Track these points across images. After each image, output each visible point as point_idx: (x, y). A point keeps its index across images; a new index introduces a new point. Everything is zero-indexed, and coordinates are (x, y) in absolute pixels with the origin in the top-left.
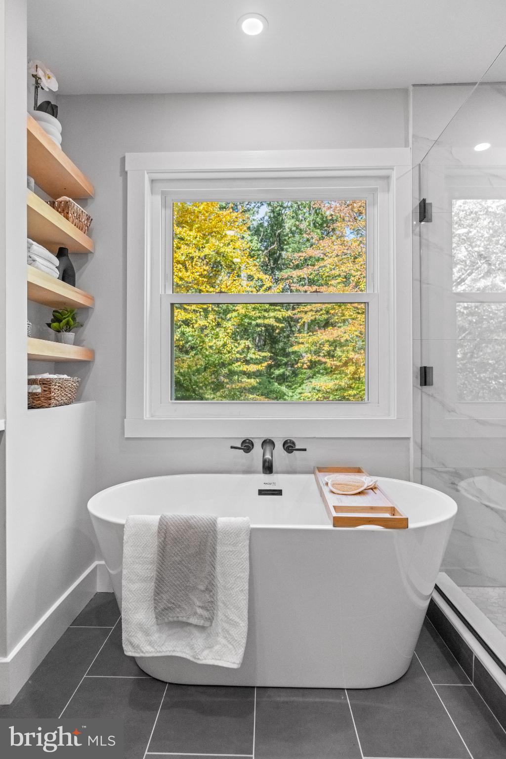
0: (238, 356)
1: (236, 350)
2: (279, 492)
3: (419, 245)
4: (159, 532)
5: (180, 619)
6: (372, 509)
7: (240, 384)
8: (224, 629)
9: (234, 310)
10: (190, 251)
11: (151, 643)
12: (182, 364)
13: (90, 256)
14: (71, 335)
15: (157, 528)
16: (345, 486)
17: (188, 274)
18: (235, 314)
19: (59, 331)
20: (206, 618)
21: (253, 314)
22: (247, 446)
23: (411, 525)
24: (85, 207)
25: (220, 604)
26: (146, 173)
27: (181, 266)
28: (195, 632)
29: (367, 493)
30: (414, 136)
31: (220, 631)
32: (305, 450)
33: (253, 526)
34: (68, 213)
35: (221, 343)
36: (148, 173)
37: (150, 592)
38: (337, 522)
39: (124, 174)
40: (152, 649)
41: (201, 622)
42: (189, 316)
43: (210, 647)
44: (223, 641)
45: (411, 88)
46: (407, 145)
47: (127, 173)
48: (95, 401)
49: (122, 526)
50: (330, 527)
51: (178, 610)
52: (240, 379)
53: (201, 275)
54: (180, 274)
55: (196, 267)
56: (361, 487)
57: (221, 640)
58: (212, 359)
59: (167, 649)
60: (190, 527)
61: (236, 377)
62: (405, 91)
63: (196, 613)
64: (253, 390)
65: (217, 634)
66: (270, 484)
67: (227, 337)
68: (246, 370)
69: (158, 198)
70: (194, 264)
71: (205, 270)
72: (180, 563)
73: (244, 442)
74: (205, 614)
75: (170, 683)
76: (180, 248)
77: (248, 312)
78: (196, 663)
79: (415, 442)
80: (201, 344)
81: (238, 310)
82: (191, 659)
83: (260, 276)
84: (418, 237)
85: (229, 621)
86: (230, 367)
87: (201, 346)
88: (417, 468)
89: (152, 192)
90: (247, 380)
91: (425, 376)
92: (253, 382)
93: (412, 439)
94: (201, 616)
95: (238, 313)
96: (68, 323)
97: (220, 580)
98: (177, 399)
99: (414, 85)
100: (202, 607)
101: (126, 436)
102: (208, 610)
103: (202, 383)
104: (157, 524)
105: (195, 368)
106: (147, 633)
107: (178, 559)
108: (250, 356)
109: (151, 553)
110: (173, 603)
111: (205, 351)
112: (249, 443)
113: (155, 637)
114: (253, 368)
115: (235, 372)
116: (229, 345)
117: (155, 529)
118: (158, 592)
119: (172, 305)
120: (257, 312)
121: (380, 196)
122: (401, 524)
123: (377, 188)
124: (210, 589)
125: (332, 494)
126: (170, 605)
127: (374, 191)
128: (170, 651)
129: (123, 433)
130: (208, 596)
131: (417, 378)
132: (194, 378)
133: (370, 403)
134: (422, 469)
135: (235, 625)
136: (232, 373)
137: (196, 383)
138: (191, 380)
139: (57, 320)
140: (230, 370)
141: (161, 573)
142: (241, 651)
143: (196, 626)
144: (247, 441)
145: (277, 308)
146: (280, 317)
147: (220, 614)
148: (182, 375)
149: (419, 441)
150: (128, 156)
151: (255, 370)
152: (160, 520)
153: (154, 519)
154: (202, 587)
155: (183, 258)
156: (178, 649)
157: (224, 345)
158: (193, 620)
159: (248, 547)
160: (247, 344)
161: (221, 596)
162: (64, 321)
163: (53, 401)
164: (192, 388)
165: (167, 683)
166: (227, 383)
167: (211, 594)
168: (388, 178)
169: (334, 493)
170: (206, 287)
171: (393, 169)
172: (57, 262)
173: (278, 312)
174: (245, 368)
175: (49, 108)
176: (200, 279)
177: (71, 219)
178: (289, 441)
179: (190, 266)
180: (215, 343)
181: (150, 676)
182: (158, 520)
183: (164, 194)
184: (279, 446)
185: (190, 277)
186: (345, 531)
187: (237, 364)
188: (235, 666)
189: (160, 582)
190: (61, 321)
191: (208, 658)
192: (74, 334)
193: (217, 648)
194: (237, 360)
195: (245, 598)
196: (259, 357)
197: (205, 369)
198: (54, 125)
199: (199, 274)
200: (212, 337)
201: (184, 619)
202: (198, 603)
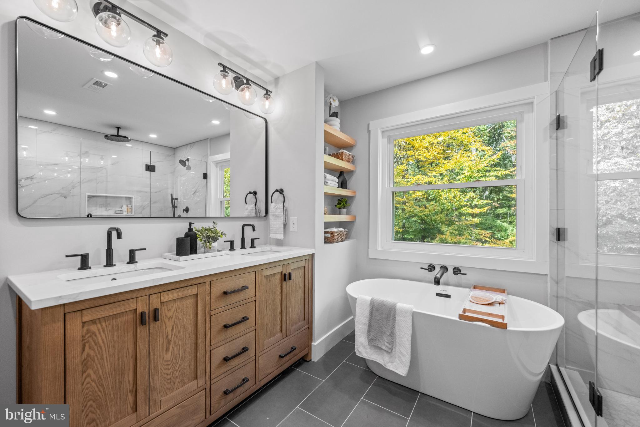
0: (465, 203)
1: (464, 199)
2: (448, 296)
3: (555, 146)
4: (370, 305)
5: (378, 345)
6: (489, 315)
7: (466, 222)
8: (399, 356)
9: (462, 174)
10: (431, 140)
11: (366, 353)
12: (425, 210)
13: (354, 172)
14: (344, 210)
15: (369, 302)
16: (479, 299)
17: (430, 153)
18: (463, 176)
19: (340, 209)
20: (389, 348)
21: (477, 175)
22: (431, 268)
23: (509, 328)
24: (351, 152)
25: (397, 344)
26: (379, 129)
27: (425, 150)
28: (385, 353)
29: (494, 305)
30: (551, 73)
31: (397, 356)
32: (466, 274)
33: (415, 310)
34: (343, 157)
35: (453, 195)
36: (380, 129)
37: (366, 331)
38: (461, 317)
39: (369, 131)
40: (367, 356)
41: (387, 349)
42: (430, 180)
43: (392, 362)
44: (398, 362)
45: (550, 41)
46: (546, 79)
47: (370, 131)
48: (356, 240)
49: (356, 299)
50: (457, 319)
51: (378, 341)
52: (466, 218)
53: (439, 153)
54: (425, 155)
55: (435, 149)
56: (490, 301)
57: (397, 360)
58: (446, 206)
59: (373, 358)
60: (384, 305)
61: (464, 217)
62: (545, 44)
63: (385, 345)
64: (476, 226)
65: (396, 357)
66: (444, 291)
67: (457, 191)
68: (471, 212)
69: (386, 140)
70: (434, 147)
71: (441, 150)
72: (379, 320)
73: (429, 266)
74: (389, 346)
75: (379, 376)
76: (424, 139)
77: (472, 174)
78: (385, 368)
79: (552, 278)
80: (438, 197)
81: (464, 174)
82: (383, 365)
83: (483, 148)
84: (555, 141)
85: (401, 353)
86: (459, 211)
87: (439, 198)
88: (553, 296)
89: (383, 137)
90: (472, 219)
91: (559, 234)
92: (477, 220)
93: (549, 276)
94: (387, 346)
95: (465, 175)
96: (344, 205)
97: (397, 332)
98: (397, 239)
99: (551, 39)
100: (388, 343)
101: (369, 257)
102: (390, 345)
103: (439, 221)
104: (370, 301)
105: (434, 212)
106: (364, 347)
107: (378, 318)
108: (475, 202)
109: (367, 313)
110: (376, 338)
111: (441, 201)
112: (432, 267)
113: (368, 350)
114: (476, 211)
115: (463, 214)
116: (458, 197)
117: (369, 303)
118: (369, 331)
119: (393, 193)
120: (481, 173)
121: (526, 116)
122: (504, 326)
123: (524, 111)
124: (392, 335)
125: (470, 302)
126: (374, 338)
127: (522, 114)
128: (375, 359)
129: (368, 255)
130: (390, 339)
131: (553, 235)
132: (433, 218)
133: (517, 249)
134: (557, 297)
135: (404, 355)
136: (461, 215)
137: (435, 221)
138: (431, 219)
139: (339, 204)
140: (459, 213)
141: (370, 323)
142: (406, 369)
143: (385, 351)
144: (432, 265)
145: (497, 169)
146: (499, 175)
147: (397, 348)
148: (425, 216)
149: (555, 278)
150: (371, 123)
151: (478, 212)
152: (371, 299)
153: (369, 298)
154: (388, 334)
155: (427, 144)
156: (378, 359)
157: (455, 197)
158: (384, 348)
159: (411, 320)
160: (472, 195)
161: (398, 340)
162: (342, 204)
163: (335, 241)
164: (432, 223)
165: (377, 375)
166: (457, 221)
167: (392, 337)
168: (532, 103)
169: (471, 302)
170: (442, 161)
171: (534, 98)
172: (337, 180)
173: (498, 172)
174: (470, 211)
175: (335, 115)
176: (438, 156)
177: (344, 160)
178: (457, 268)
179: (431, 149)
180: (448, 196)
181: (370, 370)
182: (370, 299)
183: (389, 138)
184: (450, 270)
185: (431, 155)
186: (467, 323)
187: (464, 209)
188: (403, 375)
189: (370, 327)
190: (341, 204)
191: (390, 367)
192: (346, 209)
193: (395, 363)
194: (465, 206)
195: (409, 344)
196: (481, 204)
197: (442, 212)
198: (336, 121)
199: (437, 153)
200: (446, 192)
201: (380, 346)
202: (386, 340)
